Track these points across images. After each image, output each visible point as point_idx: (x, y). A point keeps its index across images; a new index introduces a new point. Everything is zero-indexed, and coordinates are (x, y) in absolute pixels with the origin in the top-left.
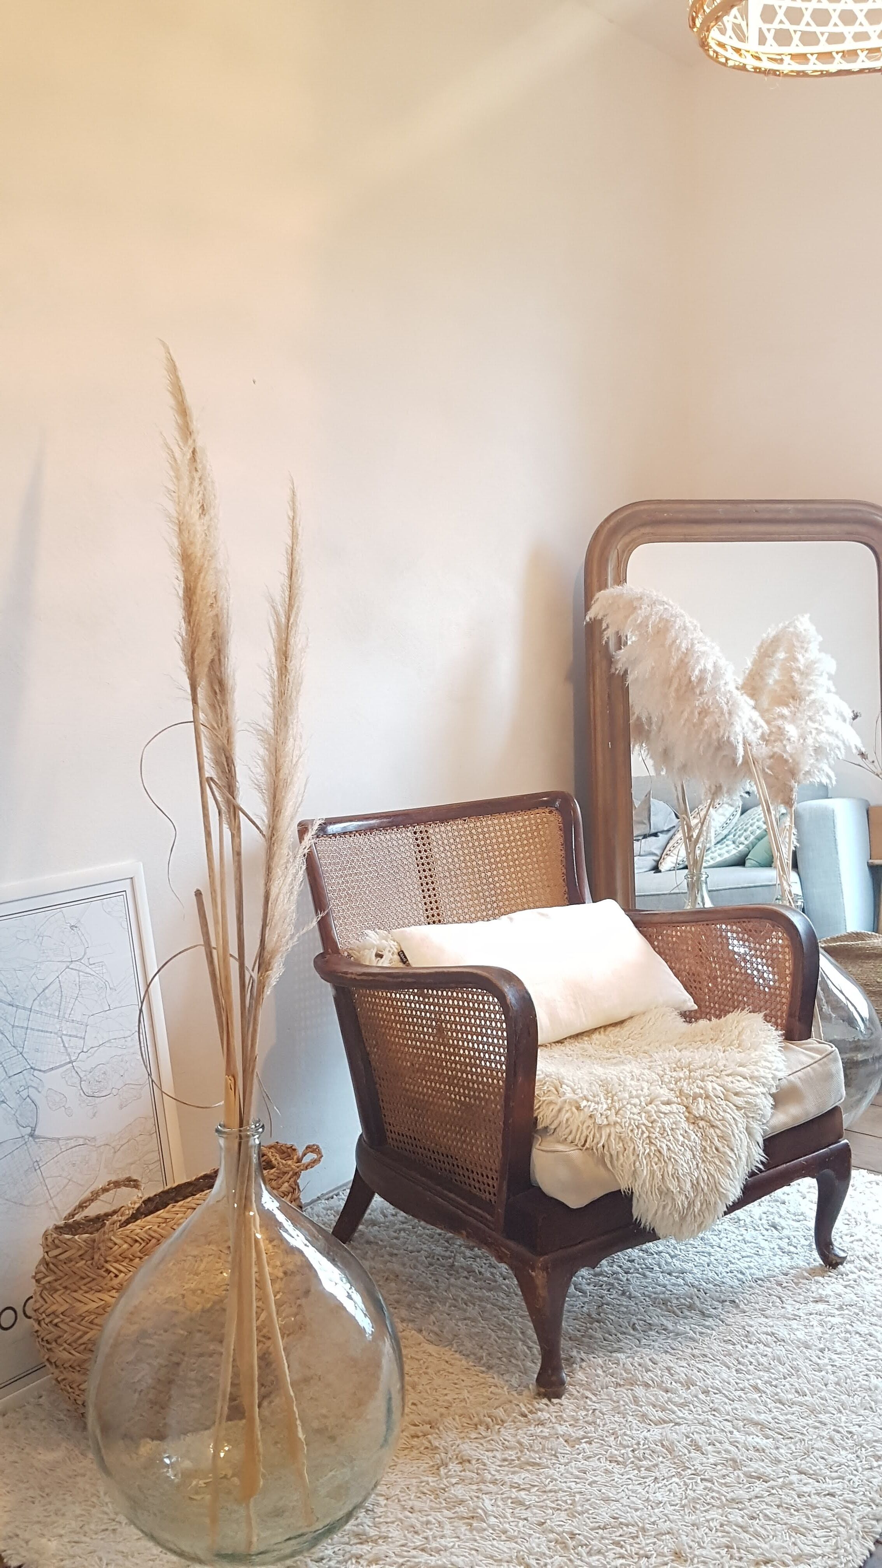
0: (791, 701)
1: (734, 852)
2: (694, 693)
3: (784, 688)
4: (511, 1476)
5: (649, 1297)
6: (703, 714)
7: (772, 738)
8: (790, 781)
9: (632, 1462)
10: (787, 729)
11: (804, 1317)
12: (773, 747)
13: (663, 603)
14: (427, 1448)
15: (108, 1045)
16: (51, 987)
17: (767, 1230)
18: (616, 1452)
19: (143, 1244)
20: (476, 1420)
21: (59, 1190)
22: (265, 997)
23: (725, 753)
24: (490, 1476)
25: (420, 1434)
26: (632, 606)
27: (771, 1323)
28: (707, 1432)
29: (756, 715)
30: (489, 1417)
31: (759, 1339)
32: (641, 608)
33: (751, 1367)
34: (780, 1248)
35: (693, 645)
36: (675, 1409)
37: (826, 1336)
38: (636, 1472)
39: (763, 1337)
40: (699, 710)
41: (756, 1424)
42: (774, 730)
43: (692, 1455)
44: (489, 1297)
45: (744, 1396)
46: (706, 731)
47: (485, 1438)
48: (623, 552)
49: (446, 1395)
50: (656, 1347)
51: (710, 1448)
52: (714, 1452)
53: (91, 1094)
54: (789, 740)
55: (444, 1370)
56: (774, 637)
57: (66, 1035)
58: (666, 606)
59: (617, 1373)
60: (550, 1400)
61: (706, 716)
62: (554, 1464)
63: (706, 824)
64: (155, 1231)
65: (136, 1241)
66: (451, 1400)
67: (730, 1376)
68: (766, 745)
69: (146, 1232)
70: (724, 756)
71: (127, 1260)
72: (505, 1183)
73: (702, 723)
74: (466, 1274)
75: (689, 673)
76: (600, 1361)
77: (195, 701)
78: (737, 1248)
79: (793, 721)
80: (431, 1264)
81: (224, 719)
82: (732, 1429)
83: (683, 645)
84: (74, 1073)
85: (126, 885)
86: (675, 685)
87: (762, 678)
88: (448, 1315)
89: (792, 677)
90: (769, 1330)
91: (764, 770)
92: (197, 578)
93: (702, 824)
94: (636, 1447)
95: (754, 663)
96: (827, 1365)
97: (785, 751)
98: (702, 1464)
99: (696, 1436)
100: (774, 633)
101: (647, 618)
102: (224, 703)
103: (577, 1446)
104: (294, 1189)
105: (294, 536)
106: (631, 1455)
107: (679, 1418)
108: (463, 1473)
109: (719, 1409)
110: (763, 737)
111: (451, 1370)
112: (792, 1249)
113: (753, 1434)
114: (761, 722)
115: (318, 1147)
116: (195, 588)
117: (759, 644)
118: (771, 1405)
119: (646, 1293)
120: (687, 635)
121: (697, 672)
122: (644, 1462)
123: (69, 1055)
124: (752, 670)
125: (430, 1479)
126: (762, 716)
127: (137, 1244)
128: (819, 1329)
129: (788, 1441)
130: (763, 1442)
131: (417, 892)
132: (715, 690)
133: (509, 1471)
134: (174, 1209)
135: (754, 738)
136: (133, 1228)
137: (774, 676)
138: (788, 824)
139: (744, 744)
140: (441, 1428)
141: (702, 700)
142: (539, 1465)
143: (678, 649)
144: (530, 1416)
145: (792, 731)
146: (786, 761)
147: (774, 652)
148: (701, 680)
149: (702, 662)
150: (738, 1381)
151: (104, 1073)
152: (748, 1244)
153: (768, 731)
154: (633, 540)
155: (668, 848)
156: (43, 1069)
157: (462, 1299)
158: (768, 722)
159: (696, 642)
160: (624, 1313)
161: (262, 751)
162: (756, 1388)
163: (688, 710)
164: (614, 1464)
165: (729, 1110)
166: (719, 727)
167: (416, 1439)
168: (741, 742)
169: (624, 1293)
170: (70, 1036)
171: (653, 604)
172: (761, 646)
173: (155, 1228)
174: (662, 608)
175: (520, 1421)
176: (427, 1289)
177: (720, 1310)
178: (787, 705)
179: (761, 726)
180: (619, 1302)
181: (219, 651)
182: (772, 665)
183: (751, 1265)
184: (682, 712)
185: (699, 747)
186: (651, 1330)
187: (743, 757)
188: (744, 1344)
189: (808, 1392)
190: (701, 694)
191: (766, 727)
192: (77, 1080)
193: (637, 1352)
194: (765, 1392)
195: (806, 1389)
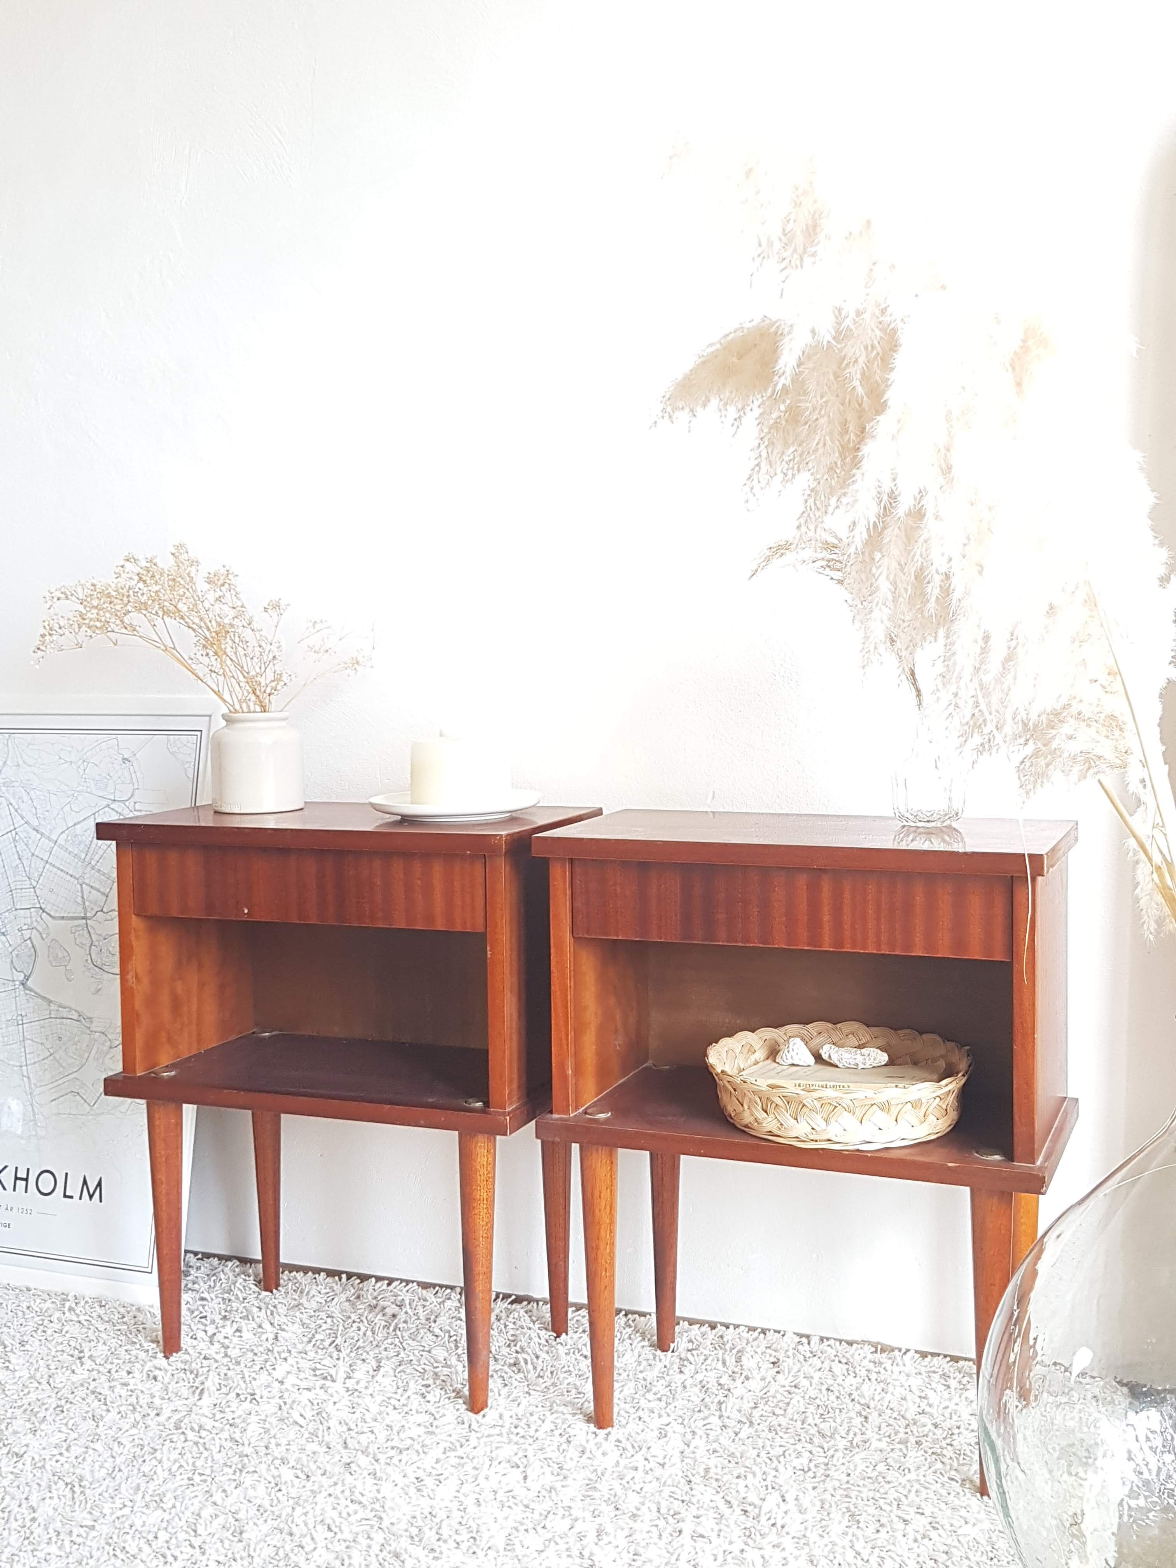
53: (99, 964)
57: (87, 884)
84: (85, 933)
85: (203, 724)
123: (85, 908)
156: (52, 913)
170: (92, 887)
192: (87, 942)
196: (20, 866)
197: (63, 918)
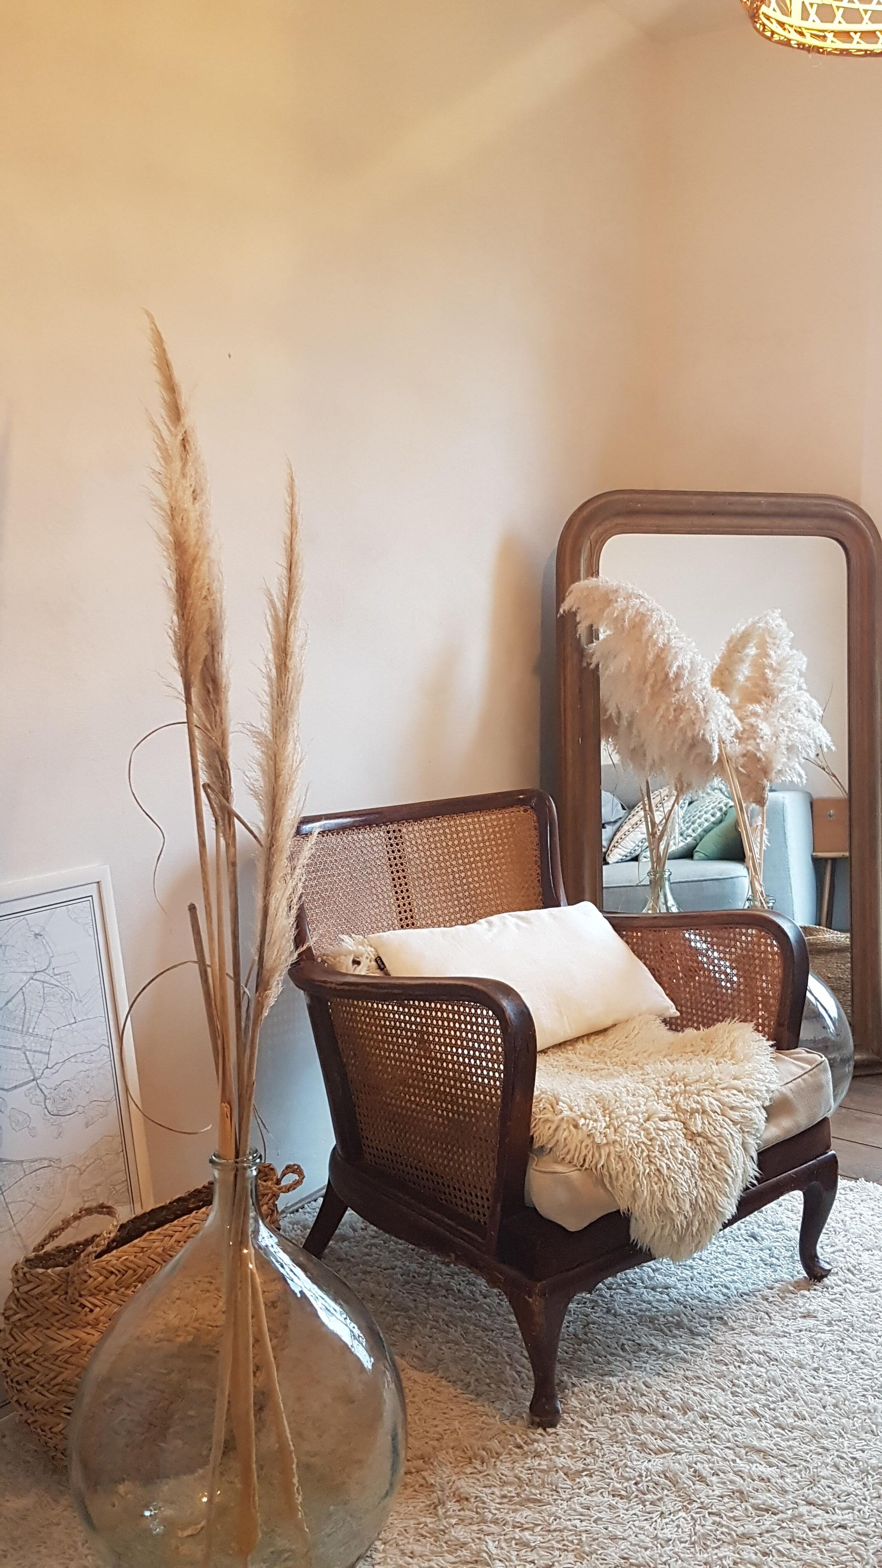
0: (763, 698)
1: (682, 844)
2: (670, 689)
3: (757, 685)
4: (512, 1515)
5: (635, 1314)
6: (678, 712)
7: (745, 736)
8: (762, 780)
9: (637, 1496)
10: (761, 727)
11: (794, 1334)
12: (747, 745)
13: (638, 596)
14: (422, 1485)
15: (73, 1060)
16: (14, 1001)
17: (747, 1240)
18: (619, 1486)
19: (119, 1276)
20: (470, 1453)
21: (22, 1216)
22: (263, 1018)
23: (699, 751)
24: (490, 1516)
25: (414, 1470)
26: (607, 598)
27: (762, 1341)
28: (709, 1461)
29: (730, 712)
30: (483, 1449)
31: (751, 1358)
32: (617, 601)
33: (747, 1390)
34: (762, 1260)
35: (669, 640)
36: (675, 1436)
37: (817, 1354)
38: (641, 1506)
39: (756, 1356)
40: (674, 706)
41: (759, 1451)
42: (747, 727)
43: (698, 1487)
44: (471, 1317)
45: (743, 1421)
46: (681, 729)
47: (480, 1472)
48: (596, 543)
49: (436, 1426)
50: (648, 1369)
51: (714, 1479)
52: (718, 1483)
53: (55, 1112)
54: (762, 738)
55: (432, 1398)
56: (743, 632)
57: (30, 1050)
58: (642, 600)
59: (611, 1399)
60: (545, 1430)
61: (681, 714)
62: (555, 1500)
63: (670, 820)
64: (132, 1262)
65: (112, 1273)
66: (443, 1433)
67: (726, 1400)
68: (739, 743)
69: (122, 1263)
70: (698, 755)
71: (103, 1293)
72: (499, 1205)
73: (677, 719)
74: (444, 1292)
75: (667, 669)
76: (592, 1385)
77: (188, 701)
78: (719, 1261)
79: (766, 719)
80: (407, 1283)
81: (218, 719)
82: (734, 1458)
83: (660, 640)
84: (38, 1091)
85: (93, 890)
86: (651, 681)
87: (731, 673)
88: (430, 1337)
89: (764, 674)
90: (761, 1349)
91: (737, 768)
92: (191, 568)
93: (667, 821)
94: (638, 1479)
95: (722, 658)
96: (822, 1385)
97: (759, 750)
98: (707, 1496)
99: (699, 1466)
100: (743, 628)
101: (623, 611)
102: (218, 702)
103: (578, 1480)
104: (273, 1211)
105: (293, 523)
106: (634, 1488)
107: (680, 1446)
108: (462, 1513)
109: (719, 1436)
110: (736, 736)
111: (438, 1399)
112: (774, 1261)
113: (756, 1462)
114: (736, 720)
115: (299, 1166)
116: (189, 579)
117: (728, 639)
118: (772, 1430)
119: (632, 1310)
120: (663, 629)
121: (675, 669)
122: (649, 1496)
123: (33, 1072)
124: (720, 666)
125: (428, 1520)
126: (736, 714)
127: (113, 1276)
128: (811, 1347)
129: (793, 1469)
130: (768, 1471)
131: (391, 894)
132: (690, 686)
133: (509, 1509)
134: (152, 1237)
135: (728, 736)
136: (109, 1259)
137: (743, 673)
138: (760, 823)
139: (719, 742)
140: (435, 1463)
141: (677, 696)
142: (540, 1501)
143: (655, 644)
144: (526, 1448)
145: (765, 729)
146: (759, 760)
147: (744, 647)
148: (678, 676)
149: (680, 658)
150: (735, 1405)
151: (70, 1090)
152: (729, 1256)
153: (741, 729)
154: (606, 531)
155: (615, 840)
156: (6, 1087)
157: (443, 1320)
158: (741, 720)
159: (672, 637)
160: (612, 1333)
161: (258, 754)
162: (754, 1412)
163: (663, 706)
164: (617, 1499)
165: (726, 1126)
166: (694, 724)
167: (409, 1476)
168: (717, 740)
169: (608, 1311)
170: (35, 1051)
171: (628, 597)
172: (730, 641)
173: (132, 1258)
174: (638, 601)
175: (516, 1453)
176: (406, 1310)
177: (708, 1328)
178: (759, 702)
179: (735, 724)
180: (604, 1321)
181: (213, 647)
182: (742, 661)
183: (735, 1278)
184: (657, 709)
185: (673, 744)
186: (641, 1350)
187: (719, 755)
188: (737, 1364)
189: (806, 1415)
190: (677, 691)
191: (739, 724)
192: (42, 1098)
193: (629, 1375)
194: (763, 1416)
195: (804, 1412)
197: (16, 1087)
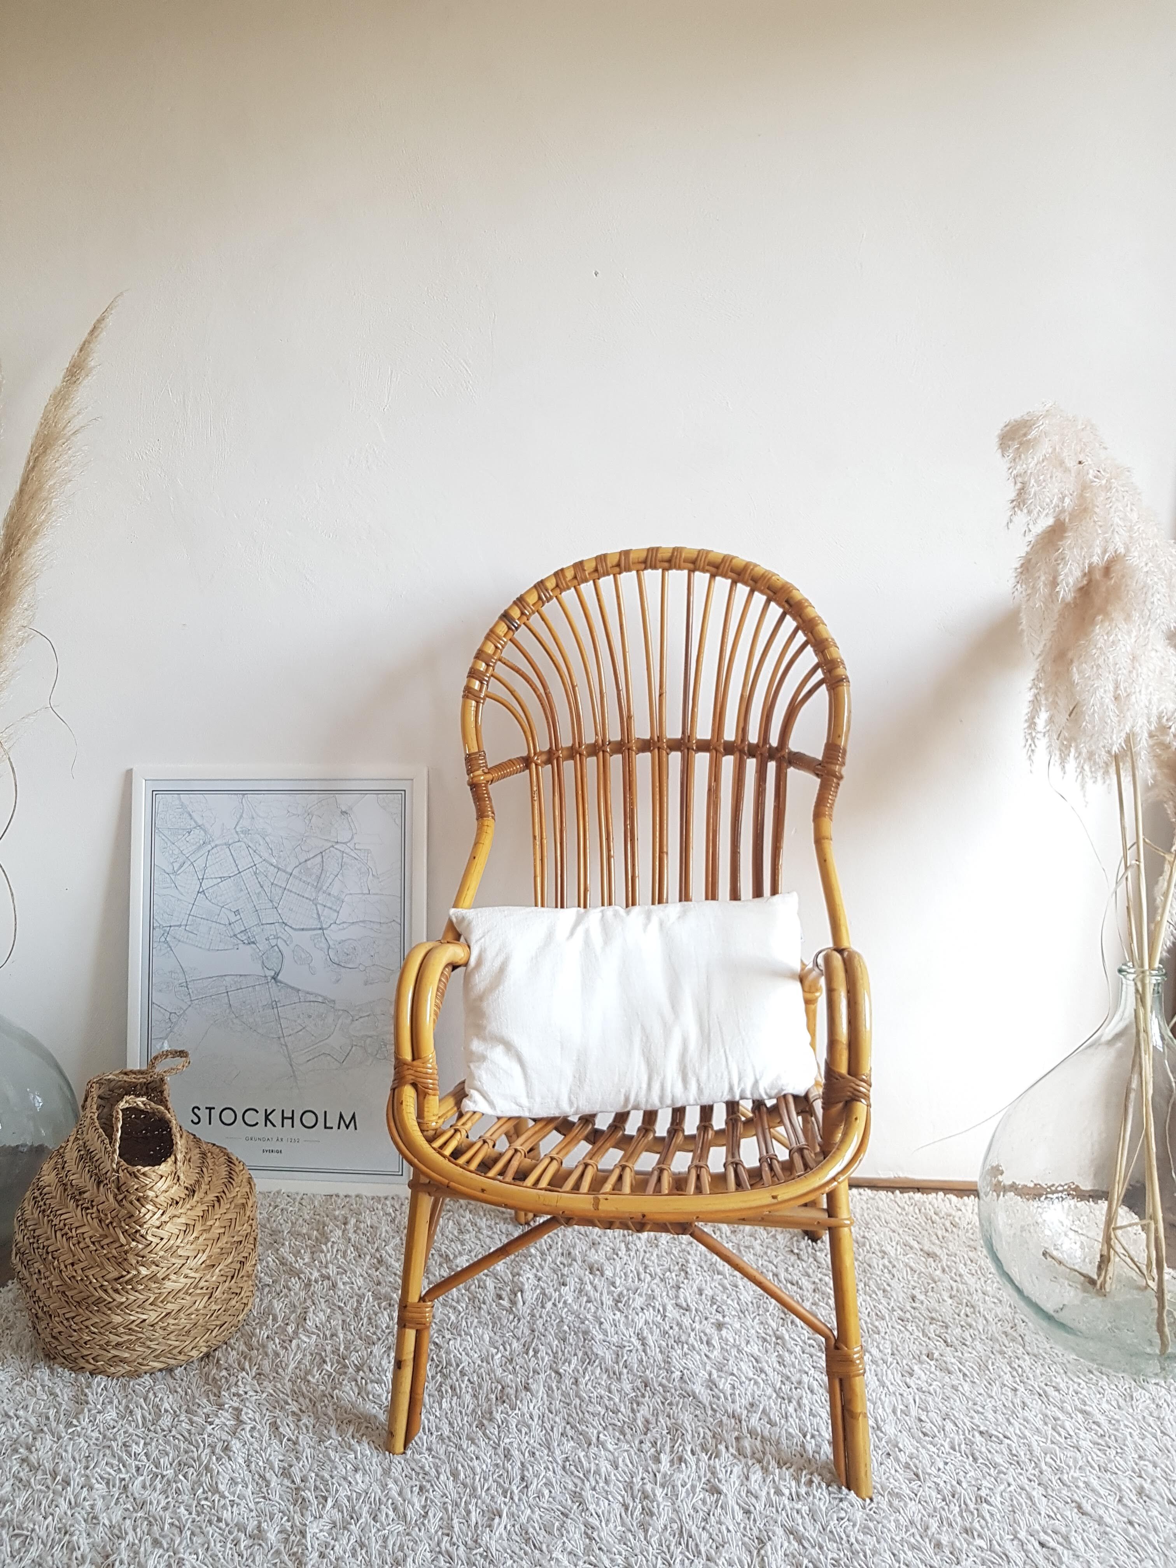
15: (361, 924)
16: (313, 860)
21: (291, 1032)
53: (336, 960)
57: (321, 904)
84: (323, 940)
123: (321, 922)
151: (354, 948)
156: (294, 927)
170: (325, 906)
192: (326, 946)
196: (263, 893)
197: (303, 929)
